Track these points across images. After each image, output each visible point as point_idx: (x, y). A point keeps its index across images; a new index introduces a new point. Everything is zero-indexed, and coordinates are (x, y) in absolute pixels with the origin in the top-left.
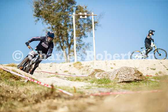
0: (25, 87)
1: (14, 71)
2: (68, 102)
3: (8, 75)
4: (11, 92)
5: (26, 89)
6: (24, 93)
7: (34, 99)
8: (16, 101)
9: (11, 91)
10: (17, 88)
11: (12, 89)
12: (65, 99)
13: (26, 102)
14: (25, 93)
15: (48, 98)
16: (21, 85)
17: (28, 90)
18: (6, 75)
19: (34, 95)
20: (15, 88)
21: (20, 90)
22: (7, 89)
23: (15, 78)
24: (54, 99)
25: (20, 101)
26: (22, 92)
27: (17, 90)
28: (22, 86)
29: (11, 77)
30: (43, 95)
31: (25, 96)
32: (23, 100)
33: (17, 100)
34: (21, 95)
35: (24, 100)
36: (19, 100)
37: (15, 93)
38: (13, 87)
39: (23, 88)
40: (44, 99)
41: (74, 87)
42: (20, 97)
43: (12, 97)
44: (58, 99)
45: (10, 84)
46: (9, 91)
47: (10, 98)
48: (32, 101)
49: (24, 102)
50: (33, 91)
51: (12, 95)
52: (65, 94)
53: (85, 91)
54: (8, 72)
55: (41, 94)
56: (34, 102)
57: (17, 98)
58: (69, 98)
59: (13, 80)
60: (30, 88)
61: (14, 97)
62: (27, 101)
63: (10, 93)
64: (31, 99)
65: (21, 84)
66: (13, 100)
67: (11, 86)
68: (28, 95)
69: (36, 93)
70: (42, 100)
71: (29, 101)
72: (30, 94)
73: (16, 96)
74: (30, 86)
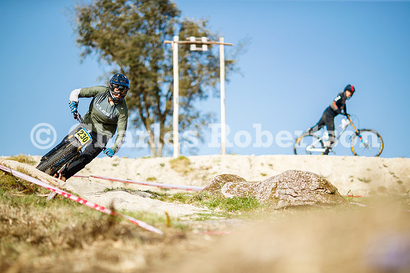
0: (46, 209)
1: (21, 171)
2: (148, 247)
3: (6, 180)
4: (11, 221)
5: (50, 214)
6: (44, 224)
7: (67, 240)
8: (22, 243)
9: (10, 218)
10: (28, 213)
11: (13, 213)
12: (143, 240)
13: (47, 246)
14: (46, 224)
15: (100, 237)
16: (38, 206)
17: (53, 219)
18: (3, 180)
19: (67, 229)
20: (22, 212)
21: (34, 217)
22: (1, 214)
23: (25, 188)
24: (116, 240)
25: (33, 243)
26: (37, 223)
27: (26, 216)
28: (41, 208)
29: (14, 186)
30: (89, 230)
31: (44, 232)
32: (39, 241)
33: (25, 240)
34: (36, 228)
35: (43, 241)
36: (29, 240)
37: (21, 222)
38: (16, 208)
39: (41, 213)
40: (90, 239)
41: (167, 214)
42: (33, 234)
43: (12, 232)
44: (124, 242)
45: (10, 201)
46: (6, 218)
47: (9, 236)
48: (61, 244)
49: (42, 246)
50: (67, 220)
51: (14, 227)
52: (144, 230)
53: (192, 225)
54: (7, 173)
55: (84, 227)
56: (65, 245)
57: (25, 237)
58: (152, 239)
59: (19, 194)
60: (59, 213)
61: (19, 233)
62: (50, 244)
63: (8, 225)
64: (59, 240)
65: (38, 202)
66: (14, 239)
67: (12, 207)
68: (54, 229)
69: (73, 225)
70: (86, 241)
71: (54, 245)
72: (57, 226)
73: (24, 231)
74: (60, 210)
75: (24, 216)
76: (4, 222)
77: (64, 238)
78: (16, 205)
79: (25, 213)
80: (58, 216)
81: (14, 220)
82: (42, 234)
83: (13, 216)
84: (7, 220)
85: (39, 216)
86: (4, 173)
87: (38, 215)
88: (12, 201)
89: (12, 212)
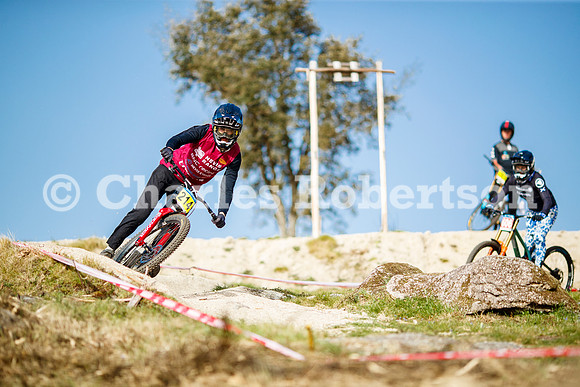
0: (126, 322)
1: (90, 264)
2: (282, 384)
3: (68, 277)
4: (73, 343)
5: (132, 331)
6: (123, 347)
7: (157, 372)
8: (89, 377)
9: (73, 337)
10: (98, 329)
11: (77, 329)
12: (275, 373)
13: (126, 381)
14: (127, 345)
15: (208, 368)
16: (114, 317)
17: (137, 337)
18: (62, 278)
19: (157, 354)
20: (91, 328)
21: (108, 336)
22: (58, 331)
23: (95, 289)
24: (232, 374)
25: (105, 377)
26: (113, 345)
27: (96, 334)
28: (118, 321)
29: (79, 287)
30: (191, 356)
31: (123, 360)
32: (115, 373)
33: (93, 372)
34: (111, 353)
35: (121, 373)
36: (99, 373)
37: (87, 343)
38: (81, 322)
39: (119, 329)
40: (193, 372)
41: (309, 329)
42: (106, 363)
43: (74, 360)
44: (245, 377)
45: (71, 312)
46: (66, 337)
47: (69, 367)
48: (148, 379)
49: (119, 381)
50: (157, 339)
51: (78, 352)
53: (347, 344)
54: (68, 267)
55: (183, 351)
56: (155, 381)
58: (287, 372)
59: (86, 298)
60: (145, 329)
61: (84, 362)
62: (131, 378)
63: (69, 347)
64: (144, 372)
65: (114, 312)
66: (77, 371)
67: (74, 320)
68: (137, 351)
69: (166, 347)
70: (186, 375)
71: (137, 380)
72: (141, 349)
73: (93, 358)
74: (147, 323)
75: (92, 334)
76: (63, 343)
77: (153, 369)
78: (80, 317)
79: (94, 329)
80: (144, 334)
81: (78, 340)
82: (119, 363)
83: (77, 334)
84: (67, 341)
85: (116, 333)
86: (64, 268)
87: (113, 332)
88: (75, 311)
89: (74, 328)
